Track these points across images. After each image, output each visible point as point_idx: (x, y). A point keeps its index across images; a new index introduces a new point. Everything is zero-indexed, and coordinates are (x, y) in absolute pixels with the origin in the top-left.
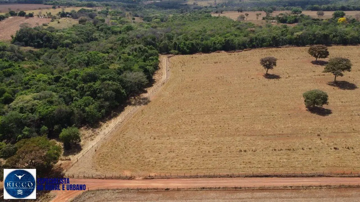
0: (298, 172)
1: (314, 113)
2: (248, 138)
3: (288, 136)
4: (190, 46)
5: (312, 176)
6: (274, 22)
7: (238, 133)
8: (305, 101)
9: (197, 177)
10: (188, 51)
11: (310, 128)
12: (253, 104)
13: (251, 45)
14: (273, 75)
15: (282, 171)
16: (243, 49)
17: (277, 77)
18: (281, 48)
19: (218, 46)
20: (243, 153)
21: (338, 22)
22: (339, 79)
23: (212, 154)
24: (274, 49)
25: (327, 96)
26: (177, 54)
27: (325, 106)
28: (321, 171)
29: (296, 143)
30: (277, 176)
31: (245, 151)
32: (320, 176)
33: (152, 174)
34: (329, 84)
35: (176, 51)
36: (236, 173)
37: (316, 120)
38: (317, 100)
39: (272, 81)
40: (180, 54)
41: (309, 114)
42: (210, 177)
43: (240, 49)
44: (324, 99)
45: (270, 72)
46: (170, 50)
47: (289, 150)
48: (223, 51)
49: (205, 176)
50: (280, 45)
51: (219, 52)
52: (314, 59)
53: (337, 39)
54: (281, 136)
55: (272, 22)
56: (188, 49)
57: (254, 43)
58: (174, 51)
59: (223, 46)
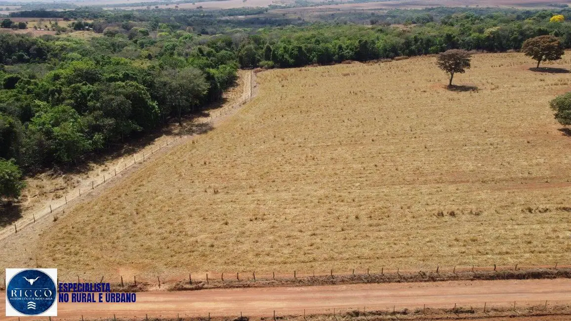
2: (451, 188)
3: (547, 181)
4: (296, 53)
7: (422, 179)
9: (331, 281)
10: (292, 61)
12: (439, 128)
13: (407, 51)
16: (392, 58)
17: (473, 89)
19: (347, 53)
20: (447, 218)
21: (550, 22)
23: (366, 221)
26: (272, 67)
31: (452, 214)
35: (270, 63)
39: (465, 93)
40: (278, 67)
42: (372, 280)
43: (387, 57)
46: (259, 61)
47: (566, 209)
48: (356, 62)
51: (349, 63)
52: (534, 63)
54: (530, 181)
56: (292, 59)
57: (413, 47)
58: (266, 62)
59: (356, 53)
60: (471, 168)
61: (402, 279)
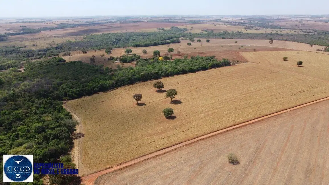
0: (174, 144)
1: (169, 119)
2: (149, 137)
3: (164, 132)
4: (78, 93)
5: (179, 143)
6: (118, 62)
7: (143, 137)
8: (164, 114)
9: (139, 158)
10: (76, 96)
11: (171, 126)
12: (141, 122)
13: (117, 85)
14: (141, 103)
15: (168, 145)
16: (113, 89)
17: (144, 104)
18: (135, 84)
19: (96, 89)
20: (150, 144)
21: (159, 60)
22: (173, 99)
23: (138, 148)
24: (131, 86)
25: (172, 110)
26: (69, 100)
27: (173, 115)
28: (181, 141)
29: (168, 134)
30: (168, 147)
31: (151, 143)
32: (182, 143)
33: (120, 163)
34: (170, 103)
35: (68, 98)
36: (153, 151)
37: (171, 122)
38: (170, 113)
39: (143, 107)
40: (72, 99)
41: (168, 120)
42: (144, 156)
43: (111, 89)
44: (171, 111)
45: (139, 102)
46: (62, 98)
47: (167, 137)
48: (100, 92)
49: (142, 156)
50: (134, 82)
51: (98, 93)
52: (157, 89)
53: (163, 74)
54: (161, 132)
55: (117, 62)
56: (76, 95)
57: (119, 84)
58: (66, 98)
59: (99, 89)
60: (151, 132)
61: (148, 154)
